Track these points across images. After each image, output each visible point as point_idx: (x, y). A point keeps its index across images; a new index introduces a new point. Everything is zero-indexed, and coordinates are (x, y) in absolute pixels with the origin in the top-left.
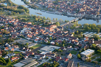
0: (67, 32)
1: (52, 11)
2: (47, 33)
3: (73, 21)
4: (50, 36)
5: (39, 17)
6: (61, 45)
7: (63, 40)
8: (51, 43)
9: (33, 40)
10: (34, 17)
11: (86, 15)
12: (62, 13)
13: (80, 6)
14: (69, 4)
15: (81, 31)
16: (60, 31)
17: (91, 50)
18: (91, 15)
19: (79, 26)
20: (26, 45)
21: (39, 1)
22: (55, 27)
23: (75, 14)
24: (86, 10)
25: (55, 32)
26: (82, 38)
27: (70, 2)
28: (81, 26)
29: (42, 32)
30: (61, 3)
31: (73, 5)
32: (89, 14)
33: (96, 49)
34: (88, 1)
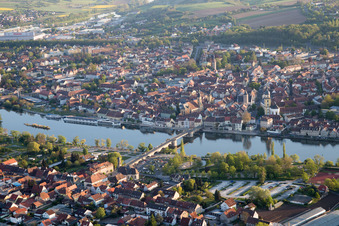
0: (156, 185)
1: (85, 114)
2: (83, 193)
3: (166, 146)
4: (97, 202)
5: (42, 137)
7: (145, 214)
9: (33, 222)
10: (24, 140)
11: (206, 124)
12: (122, 122)
13: (180, 94)
14: (140, 91)
15: (204, 180)
16: (129, 184)
18: (221, 124)
19: (192, 161)
21: (30, 85)
22: (106, 169)
23: (169, 120)
24: (201, 106)
25: (113, 189)
26: (213, 203)
27: (142, 85)
28: (200, 164)
29: (63, 191)
30: (113, 86)
31: (156, 93)
32: (217, 120)
34: (202, 79)
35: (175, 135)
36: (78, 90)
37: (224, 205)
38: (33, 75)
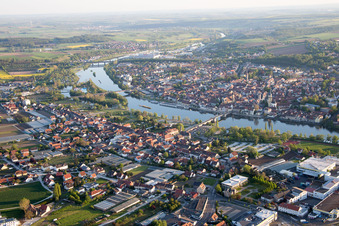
0: (199, 142)
1: (171, 101)
2: (160, 144)
3: (210, 121)
4: (166, 149)
5: (146, 113)
6: (185, 168)
7: (189, 157)
8: (167, 163)
9: (132, 157)
10: (136, 114)
11: (234, 110)
12: (190, 107)
13: (224, 92)
14: (203, 90)
15: (225, 141)
16: (184, 141)
17: (241, 177)
18: (243, 110)
19: (221, 130)
20: (119, 166)
21: (146, 84)
22: (174, 132)
23: (214, 107)
24: (234, 100)
25: (175, 143)
26: (226, 153)
27: (205, 86)
28: (225, 132)
29: (150, 142)
30: (188, 86)
31: (211, 91)
32: (241, 108)
33: (250, 175)
34: (238, 84)
35: (217, 115)
36: (170, 87)
37: (231, 155)
38: (149, 78)
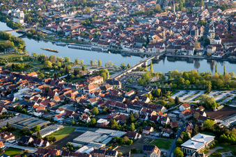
0: (133, 93)
1: (82, 42)
2: (83, 97)
3: (140, 66)
4: (93, 103)
5: (54, 58)
7: (126, 112)
8: (100, 121)
9: (50, 116)
10: (41, 60)
11: (168, 50)
12: (109, 48)
13: (149, 29)
14: (120, 26)
15: (168, 89)
16: (115, 92)
18: (179, 50)
19: (158, 76)
20: (33, 130)
21: (44, 21)
22: (99, 81)
23: (141, 48)
24: (165, 38)
25: (104, 95)
26: (174, 105)
27: (123, 22)
28: (164, 78)
29: (69, 95)
30: (102, 23)
31: (132, 28)
32: (176, 48)
34: (165, 18)
35: (145, 58)
36: (77, 25)
37: (181, 107)
38: (46, 14)
